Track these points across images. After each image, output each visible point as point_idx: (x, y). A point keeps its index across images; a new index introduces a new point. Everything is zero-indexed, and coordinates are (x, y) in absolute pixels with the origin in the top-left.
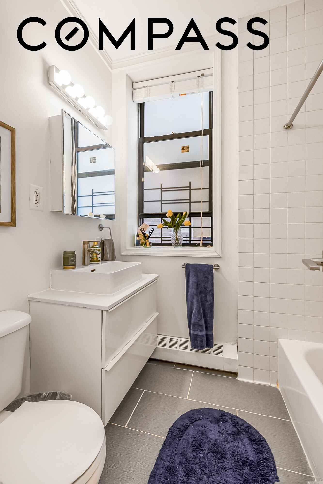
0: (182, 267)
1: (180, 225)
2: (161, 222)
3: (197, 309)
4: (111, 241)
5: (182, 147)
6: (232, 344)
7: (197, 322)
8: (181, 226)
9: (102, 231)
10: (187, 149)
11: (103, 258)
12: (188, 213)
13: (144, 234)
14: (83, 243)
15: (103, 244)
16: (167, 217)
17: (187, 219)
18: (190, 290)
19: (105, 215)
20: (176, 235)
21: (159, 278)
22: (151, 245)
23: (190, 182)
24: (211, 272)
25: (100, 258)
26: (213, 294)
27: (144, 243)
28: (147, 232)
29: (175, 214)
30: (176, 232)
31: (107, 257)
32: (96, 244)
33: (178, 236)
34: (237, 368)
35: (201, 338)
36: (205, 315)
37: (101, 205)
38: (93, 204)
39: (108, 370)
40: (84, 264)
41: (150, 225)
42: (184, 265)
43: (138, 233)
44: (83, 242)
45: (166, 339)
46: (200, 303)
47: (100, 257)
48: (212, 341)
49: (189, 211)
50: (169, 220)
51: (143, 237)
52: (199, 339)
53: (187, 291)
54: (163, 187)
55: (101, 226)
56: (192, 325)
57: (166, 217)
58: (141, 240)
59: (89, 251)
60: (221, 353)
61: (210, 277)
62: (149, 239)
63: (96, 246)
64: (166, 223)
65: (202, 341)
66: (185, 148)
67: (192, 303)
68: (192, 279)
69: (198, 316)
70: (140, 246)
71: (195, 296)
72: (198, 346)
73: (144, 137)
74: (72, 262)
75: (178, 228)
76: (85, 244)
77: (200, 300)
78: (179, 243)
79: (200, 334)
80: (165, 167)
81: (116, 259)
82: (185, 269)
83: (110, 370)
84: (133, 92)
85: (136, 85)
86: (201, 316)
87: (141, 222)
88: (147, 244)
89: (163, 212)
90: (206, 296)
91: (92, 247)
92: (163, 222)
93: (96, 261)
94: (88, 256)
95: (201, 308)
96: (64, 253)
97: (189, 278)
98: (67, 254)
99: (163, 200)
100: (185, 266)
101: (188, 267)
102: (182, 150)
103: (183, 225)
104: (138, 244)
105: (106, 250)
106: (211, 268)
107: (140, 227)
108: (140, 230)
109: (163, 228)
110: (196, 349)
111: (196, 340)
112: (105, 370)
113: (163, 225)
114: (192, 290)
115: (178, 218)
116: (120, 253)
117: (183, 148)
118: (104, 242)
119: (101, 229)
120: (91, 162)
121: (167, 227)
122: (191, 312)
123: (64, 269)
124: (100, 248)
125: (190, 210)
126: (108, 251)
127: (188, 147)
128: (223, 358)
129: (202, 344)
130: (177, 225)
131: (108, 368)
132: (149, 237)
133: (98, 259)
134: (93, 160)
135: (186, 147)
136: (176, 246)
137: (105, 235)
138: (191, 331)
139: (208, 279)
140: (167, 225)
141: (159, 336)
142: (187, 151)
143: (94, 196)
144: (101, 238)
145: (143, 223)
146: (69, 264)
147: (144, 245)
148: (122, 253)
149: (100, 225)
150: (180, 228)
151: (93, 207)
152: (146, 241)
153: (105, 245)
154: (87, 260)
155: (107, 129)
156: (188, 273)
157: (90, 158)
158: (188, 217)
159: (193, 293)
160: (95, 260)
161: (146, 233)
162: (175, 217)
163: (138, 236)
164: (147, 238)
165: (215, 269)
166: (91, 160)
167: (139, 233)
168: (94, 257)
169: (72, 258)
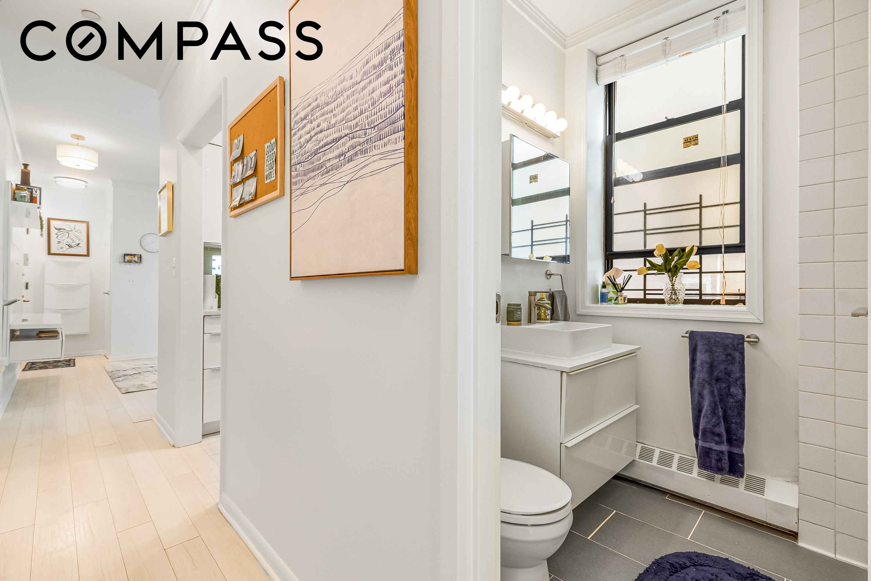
0: (682, 337)
1: (680, 269)
2: (645, 265)
3: (710, 405)
4: (563, 294)
5: (684, 138)
6: (788, 482)
7: (710, 428)
8: (681, 271)
9: (550, 279)
10: (694, 140)
11: (554, 318)
12: (695, 249)
13: (614, 285)
14: (529, 295)
15: (552, 297)
16: (656, 257)
17: (694, 258)
18: (697, 376)
19: (551, 257)
20: (673, 285)
21: (640, 351)
22: (626, 301)
23: (701, 196)
24: (740, 346)
25: (550, 316)
26: (743, 385)
27: (614, 298)
28: (619, 281)
29: (671, 251)
30: (673, 280)
31: (558, 316)
32: (543, 297)
33: (676, 287)
34: (797, 523)
35: (718, 455)
36: (726, 418)
37: (544, 242)
38: (532, 242)
39: (568, 446)
40: (530, 321)
41: (625, 271)
42: (686, 333)
43: (604, 283)
44: (530, 292)
45: (653, 451)
46: (717, 398)
47: (550, 314)
48: (741, 466)
49: (698, 245)
50: (658, 261)
51: (613, 289)
52: (714, 456)
53: (692, 377)
54: (648, 208)
55: (548, 272)
56: (700, 433)
57: (654, 256)
58: (609, 292)
59: (536, 305)
60: (762, 492)
61: (737, 355)
62: (623, 292)
63: (543, 300)
64: (653, 266)
65: (720, 460)
66: (690, 139)
67: (701, 395)
68: (701, 357)
69: (713, 417)
70: (607, 302)
71: (706, 385)
72: (711, 467)
73: (615, 133)
74: (518, 316)
75: (676, 273)
76: (531, 296)
77: (716, 392)
78: (678, 298)
79: (716, 447)
80: (653, 176)
81: (570, 319)
82: (687, 340)
83: (571, 447)
84: (597, 71)
85: (601, 60)
86: (719, 418)
87: (608, 266)
88: (620, 300)
89: (649, 247)
90: (729, 387)
91: (539, 301)
92: (648, 265)
93: (545, 320)
94: (534, 312)
95: (720, 407)
96: (508, 306)
97: (696, 354)
98: (511, 307)
99: (647, 228)
100: (688, 335)
101: (693, 336)
102: (684, 143)
103: (686, 269)
104: (604, 298)
105: (557, 305)
106: (740, 340)
107: (608, 274)
108: (608, 277)
109: (648, 274)
110: (708, 471)
111: (708, 456)
112: (565, 446)
113: (649, 269)
114: (701, 374)
115: (676, 257)
116: (576, 312)
117: (687, 139)
118: (554, 294)
119: (549, 277)
120: (530, 183)
121: (656, 272)
122: (700, 411)
123: (508, 325)
124: (550, 302)
125: (700, 243)
126: (559, 307)
127: (696, 137)
128: (767, 500)
129: (719, 464)
130: (674, 269)
131: (569, 445)
132: (623, 289)
133: (546, 316)
134: (534, 178)
135: (692, 138)
136: (673, 303)
137: (555, 285)
138: (699, 442)
139: (734, 358)
140: (654, 270)
141: (640, 446)
142: (694, 145)
143: (534, 231)
144: (550, 289)
145: (612, 267)
146: (514, 319)
147: (615, 301)
148: (578, 313)
149: (548, 270)
150: (679, 274)
151: (532, 245)
152: (617, 294)
153: (555, 298)
154: (534, 317)
155: (559, 137)
156: (693, 346)
157: (530, 176)
158: (696, 254)
159: (704, 380)
160: (543, 318)
161: (617, 283)
162: (671, 255)
163: (604, 286)
164: (619, 289)
165: (749, 342)
166: (531, 179)
167: (606, 283)
168: (541, 314)
169: (518, 312)
